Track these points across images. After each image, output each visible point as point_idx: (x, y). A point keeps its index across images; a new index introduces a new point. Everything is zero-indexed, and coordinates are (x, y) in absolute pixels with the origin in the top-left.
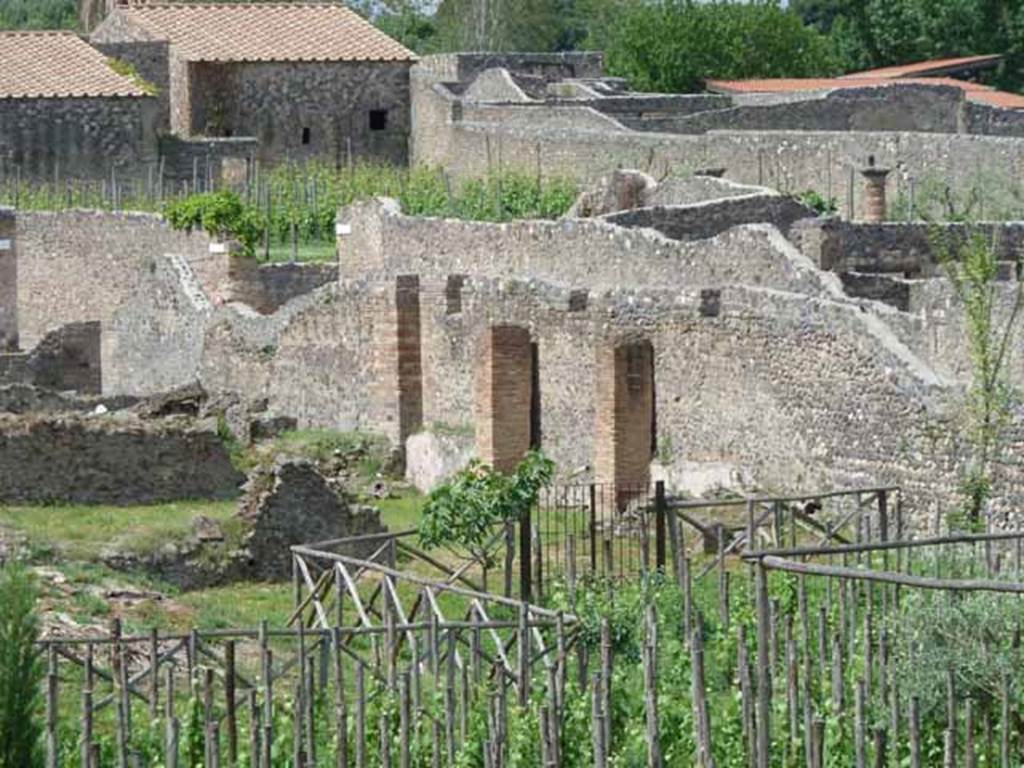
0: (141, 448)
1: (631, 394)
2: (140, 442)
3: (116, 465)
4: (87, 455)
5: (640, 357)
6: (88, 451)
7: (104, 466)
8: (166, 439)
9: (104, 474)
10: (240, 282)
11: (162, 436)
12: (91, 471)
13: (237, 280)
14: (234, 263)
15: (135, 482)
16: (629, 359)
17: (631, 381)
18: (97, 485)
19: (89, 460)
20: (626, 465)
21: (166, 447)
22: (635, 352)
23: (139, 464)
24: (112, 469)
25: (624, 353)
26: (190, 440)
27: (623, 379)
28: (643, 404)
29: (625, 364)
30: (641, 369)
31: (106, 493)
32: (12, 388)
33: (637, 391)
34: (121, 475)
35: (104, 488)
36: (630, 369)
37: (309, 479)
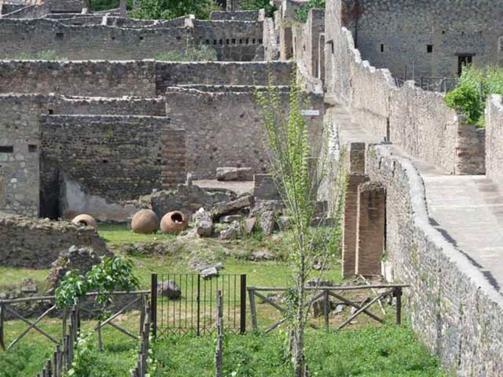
0: (50, 237)
1: (371, 219)
2: (49, 234)
3: (35, 245)
4: (17, 240)
5: (377, 198)
6: (18, 238)
7: (28, 246)
8: (65, 233)
9: (28, 251)
10: (464, 138)
11: (63, 231)
12: (20, 249)
13: (462, 136)
14: (461, 127)
15: (46, 256)
16: (370, 199)
17: (370, 212)
18: (23, 256)
19: (19, 242)
20: (366, 260)
21: (65, 237)
22: (373, 195)
23: (48, 246)
24: (32, 247)
25: (367, 195)
26: (79, 234)
27: (365, 210)
28: (378, 226)
29: (366, 202)
30: (377, 204)
31: (28, 261)
32: (216, 194)
33: (375, 218)
34: (37, 252)
35: (27, 258)
36: (370, 205)
37: (87, 261)
